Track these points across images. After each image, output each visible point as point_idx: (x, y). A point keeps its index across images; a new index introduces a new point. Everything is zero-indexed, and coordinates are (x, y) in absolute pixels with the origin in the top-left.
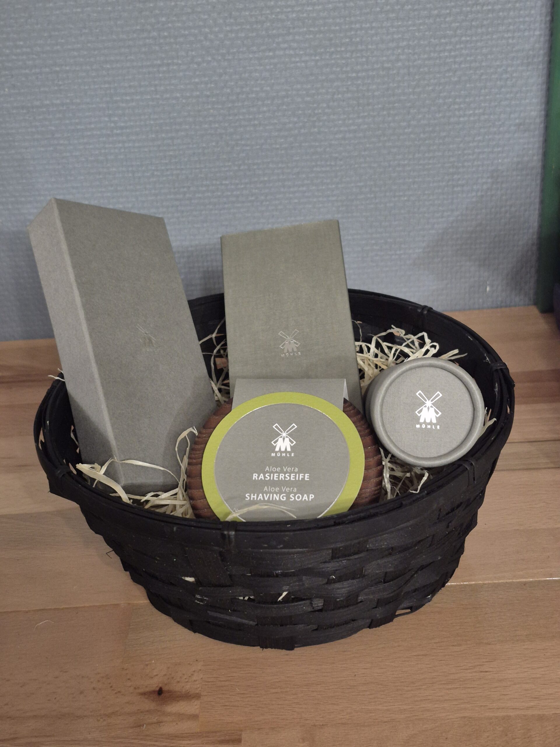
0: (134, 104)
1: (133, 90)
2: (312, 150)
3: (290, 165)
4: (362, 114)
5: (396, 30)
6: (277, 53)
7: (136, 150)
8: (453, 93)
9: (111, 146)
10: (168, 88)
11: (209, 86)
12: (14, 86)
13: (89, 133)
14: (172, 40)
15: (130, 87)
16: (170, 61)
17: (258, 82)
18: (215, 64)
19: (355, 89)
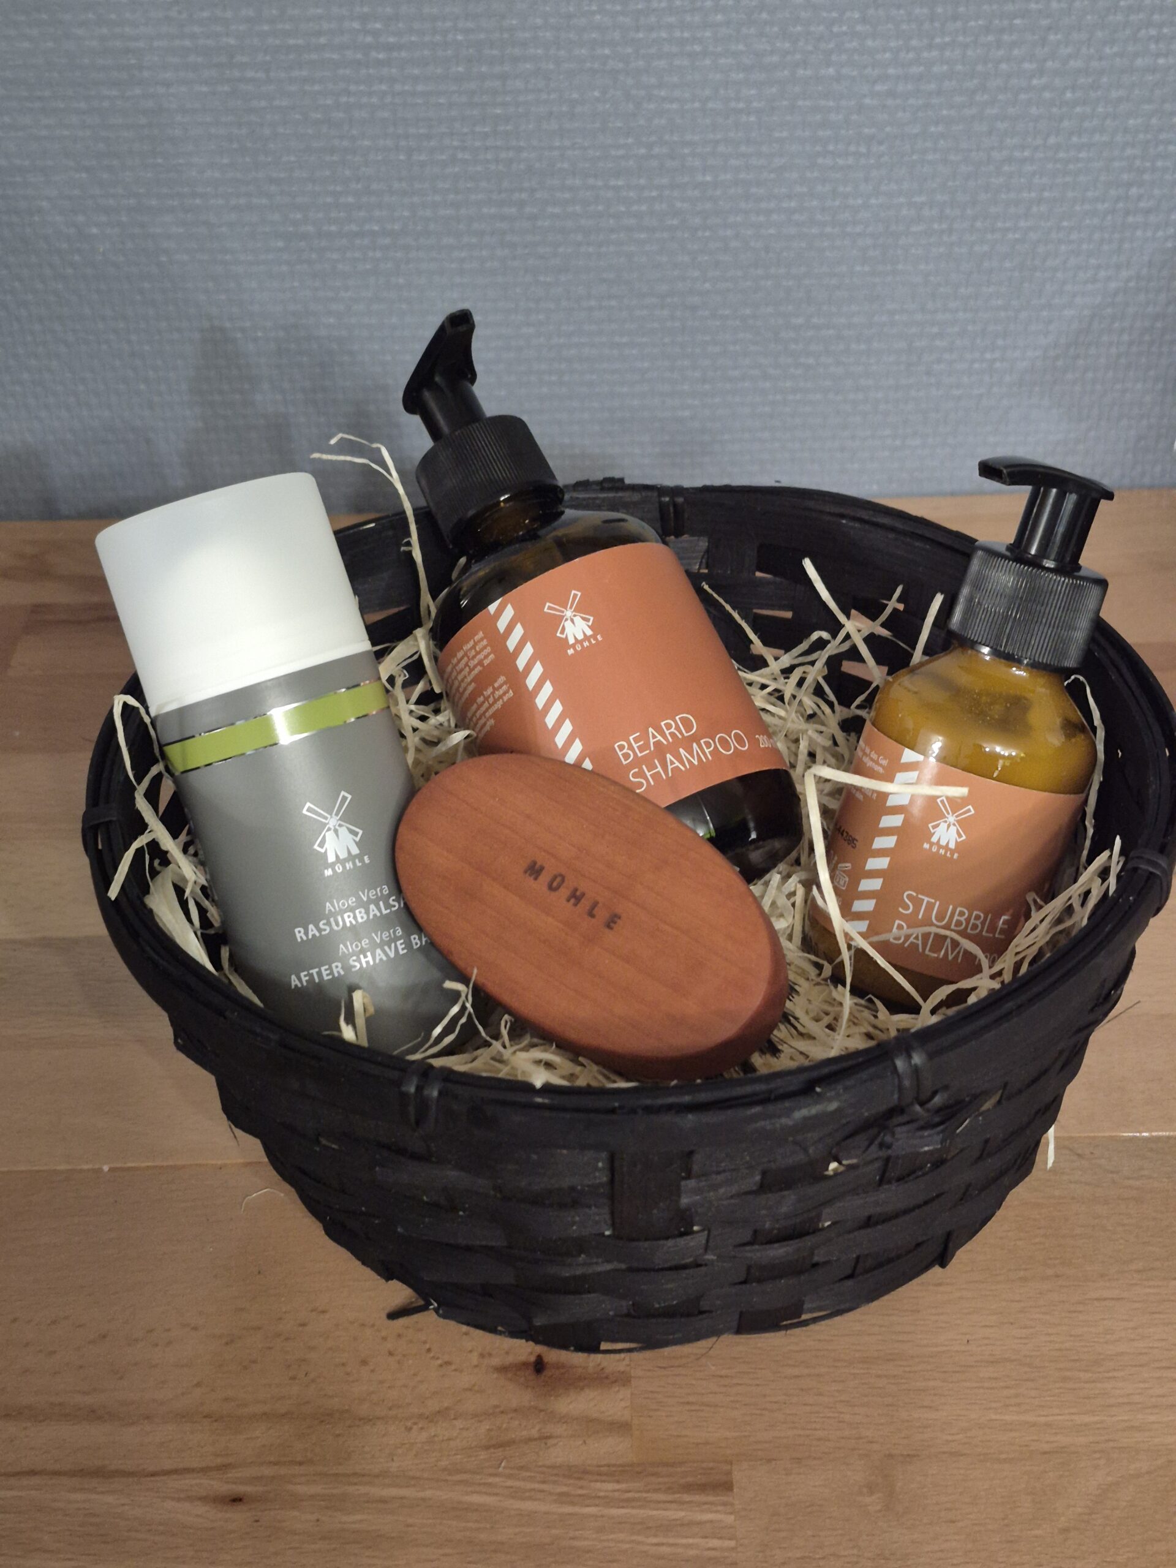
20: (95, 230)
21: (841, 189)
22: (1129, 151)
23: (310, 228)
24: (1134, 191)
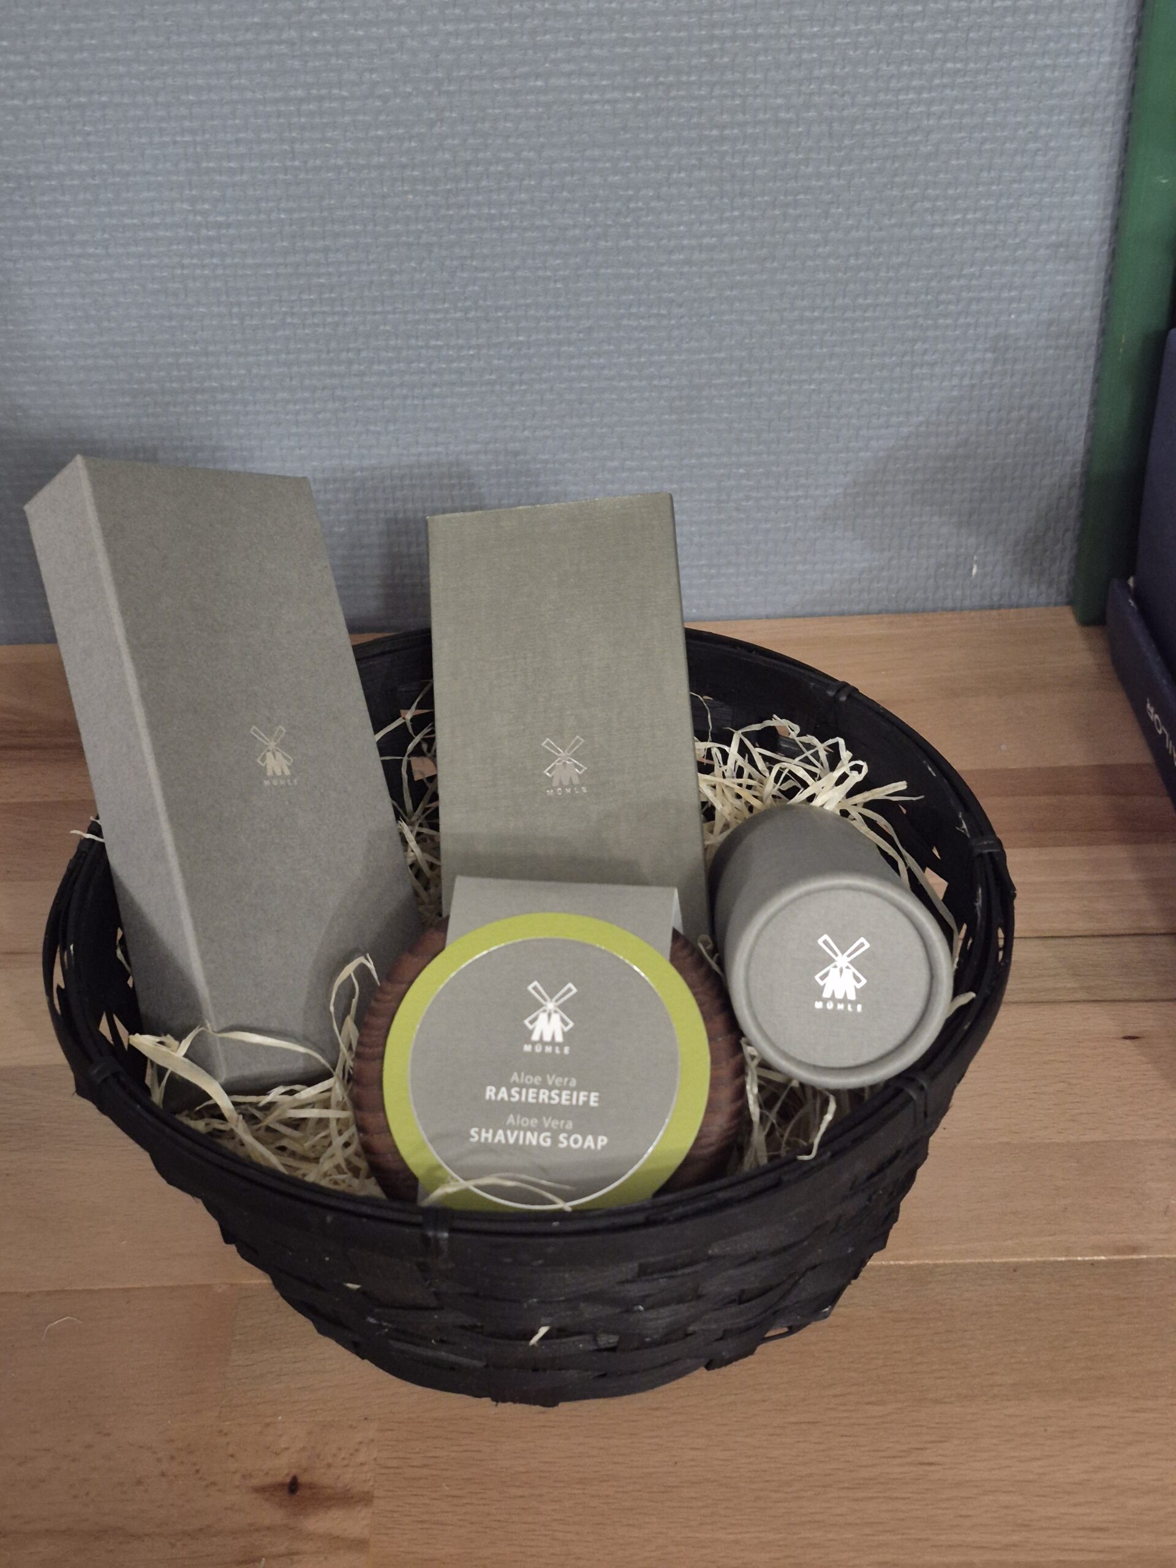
0: (245, 178)
1: (242, 149)
3: (573, 312)
4: (728, 214)
5: (807, 42)
6: (553, 81)
7: (249, 272)
8: (922, 177)
9: (195, 261)
10: (319, 146)
11: (406, 145)
13: (149, 234)
14: (329, 48)
15: (238, 141)
16: (323, 92)
17: (511, 140)
18: (420, 100)
19: (716, 161)
23: (154, 386)
24: (919, 346)
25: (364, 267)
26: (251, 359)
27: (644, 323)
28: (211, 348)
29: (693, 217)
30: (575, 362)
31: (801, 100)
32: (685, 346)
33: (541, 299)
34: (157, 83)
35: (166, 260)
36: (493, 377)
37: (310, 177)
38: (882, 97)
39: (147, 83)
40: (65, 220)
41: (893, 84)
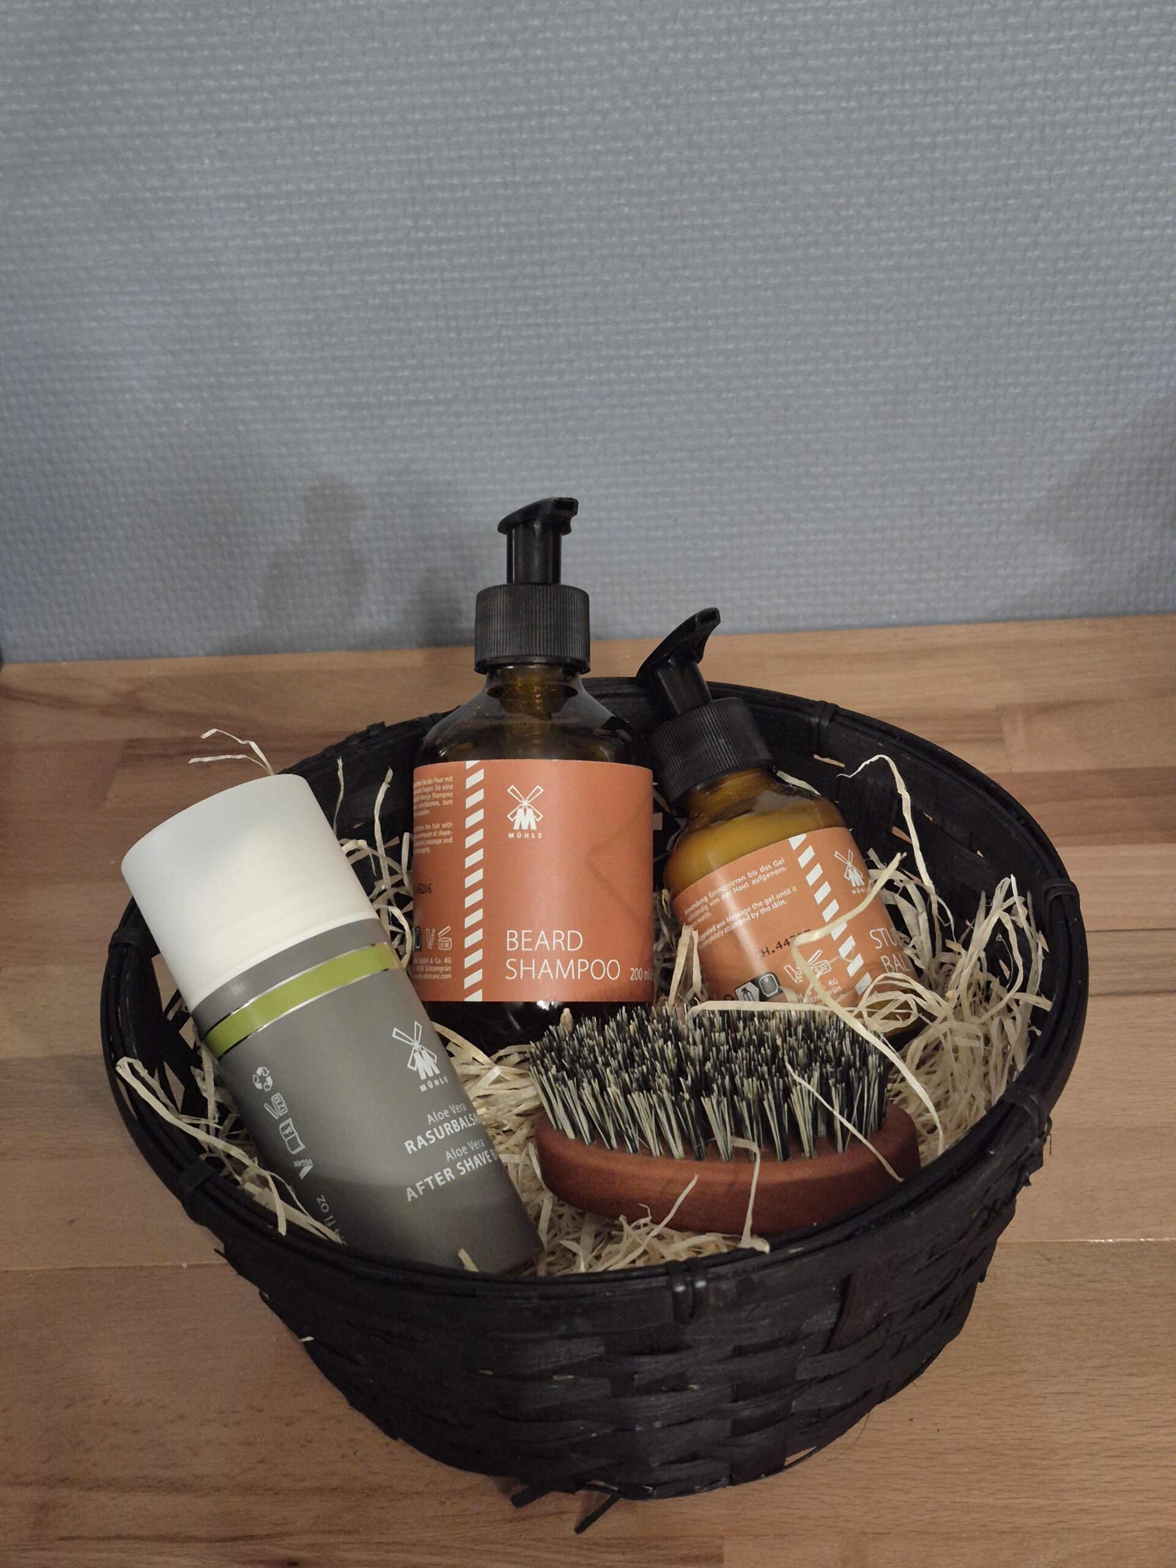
0: (467, 193)
1: (465, 166)
2: (831, 290)
3: (781, 319)
4: (938, 220)
5: (1021, 49)
6: (769, 93)
7: (466, 286)
8: (1132, 180)
9: (415, 276)
10: (539, 161)
11: (623, 158)
12: (222, 154)
13: (373, 251)
14: (552, 65)
15: (460, 158)
16: (544, 108)
17: (726, 152)
18: (639, 114)
19: (927, 168)
20: (180, 405)
21: (853, 352)
22: (1120, 313)
23: (372, 400)
24: (1126, 348)
25: (579, 279)
26: (466, 372)
27: (852, 329)
28: (428, 362)
29: (903, 223)
30: (782, 369)
31: (1013, 106)
32: (892, 351)
33: (751, 307)
34: (385, 103)
35: (388, 276)
36: (701, 385)
37: (530, 191)
38: (1094, 101)
39: (375, 103)
40: (292, 238)
41: (1106, 88)
